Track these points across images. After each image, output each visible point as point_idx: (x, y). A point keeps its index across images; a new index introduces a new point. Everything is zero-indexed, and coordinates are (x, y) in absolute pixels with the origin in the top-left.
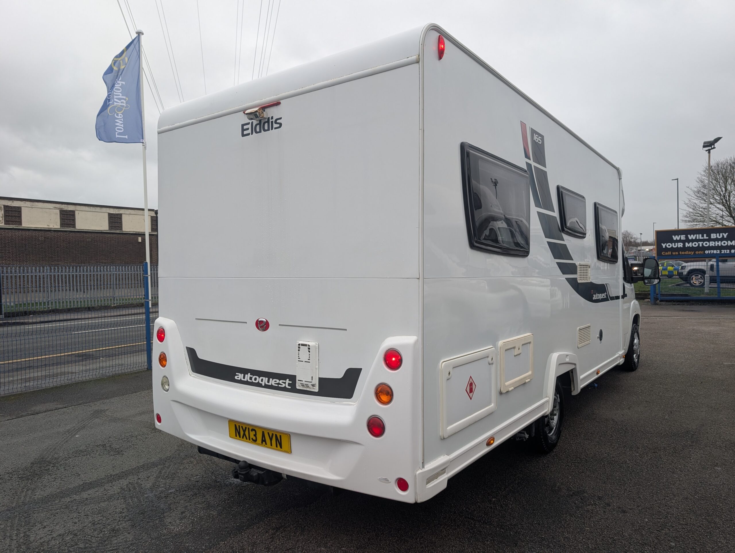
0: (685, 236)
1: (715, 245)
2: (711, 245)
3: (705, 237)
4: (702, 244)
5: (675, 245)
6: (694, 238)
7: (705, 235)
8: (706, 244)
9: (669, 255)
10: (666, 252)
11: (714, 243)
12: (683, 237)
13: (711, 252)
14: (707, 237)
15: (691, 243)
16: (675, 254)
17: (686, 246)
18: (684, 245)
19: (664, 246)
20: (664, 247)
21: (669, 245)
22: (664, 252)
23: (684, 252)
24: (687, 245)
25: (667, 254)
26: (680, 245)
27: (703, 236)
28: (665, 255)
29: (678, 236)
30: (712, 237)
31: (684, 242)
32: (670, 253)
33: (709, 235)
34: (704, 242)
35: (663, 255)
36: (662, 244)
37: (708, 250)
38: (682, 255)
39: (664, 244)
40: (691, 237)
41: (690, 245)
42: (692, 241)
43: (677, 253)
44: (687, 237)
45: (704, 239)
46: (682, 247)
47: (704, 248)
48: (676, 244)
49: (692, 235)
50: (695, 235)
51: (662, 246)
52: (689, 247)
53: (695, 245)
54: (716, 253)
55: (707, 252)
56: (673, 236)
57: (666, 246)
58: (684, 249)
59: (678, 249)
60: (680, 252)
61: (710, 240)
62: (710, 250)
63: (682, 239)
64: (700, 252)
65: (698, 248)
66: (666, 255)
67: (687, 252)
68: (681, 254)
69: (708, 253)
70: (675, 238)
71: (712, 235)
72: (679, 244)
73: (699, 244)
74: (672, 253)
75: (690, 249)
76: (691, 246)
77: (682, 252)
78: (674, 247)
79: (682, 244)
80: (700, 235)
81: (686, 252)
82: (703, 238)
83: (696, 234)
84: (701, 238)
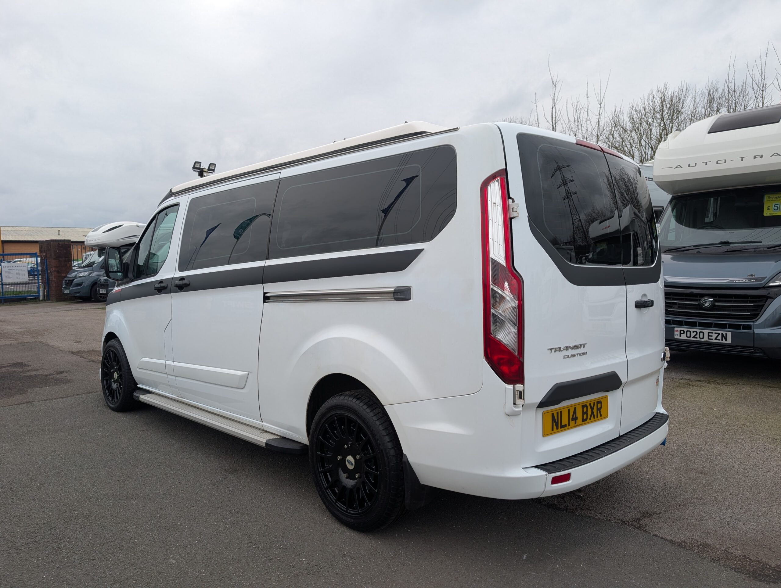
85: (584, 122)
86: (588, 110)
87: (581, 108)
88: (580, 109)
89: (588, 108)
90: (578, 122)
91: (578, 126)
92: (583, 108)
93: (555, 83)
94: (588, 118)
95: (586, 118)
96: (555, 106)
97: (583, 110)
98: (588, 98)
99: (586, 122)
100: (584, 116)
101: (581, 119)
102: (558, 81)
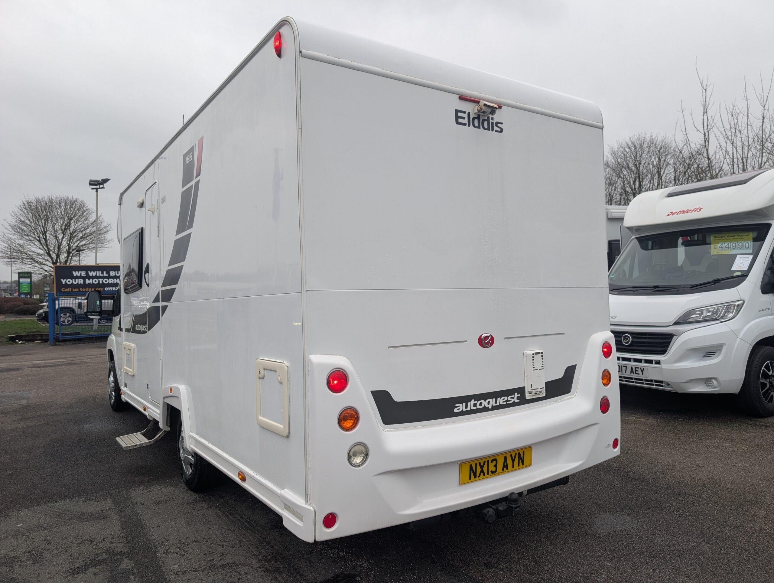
0: (85, 272)
1: (114, 282)
2: (110, 283)
3: (105, 275)
4: (102, 281)
5: (75, 281)
6: (94, 275)
7: (105, 272)
8: (106, 281)
9: (70, 292)
10: (65, 288)
11: (113, 280)
12: (83, 274)
13: (110, 289)
14: (106, 274)
15: (91, 280)
16: (75, 290)
17: (87, 283)
18: (85, 282)
19: (63, 281)
20: (64, 283)
21: (69, 281)
22: (64, 289)
23: (85, 289)
24: (87, 281)
25: (67, 290)
26: (81, 281)
27: (102, 273)
28: (65, 291)
29: (78, 272)
30: (111, 275)
31: (84, 278)
32: (70, 289)
33: (108, 273)
34: (104, 279)
35: (63, 292)
36: (62, 280)
37: (108, 287)
38: (83, 291)
39: (64, 280)
40: (91, 274)
41: (91, 281)
42: (93, 277)
43: (77, 290)
44: (87, 274)
45: (104, 276)
46: (82, 283)
47: (104, 285)
48: (77, 280)
49: (92, 272)
50: (95, 272)
51: (62, 282)
52: (89, 284)
53: (95, 281)
54: (115, 290)
55: (106, 289)
56: (74, 272)
57: (65, 282)
58: (85, 285)
59: (78, 286)
60: (81, 289)
61: (109, 277)
62: (110, 287)
63: (82, 275)
64: (100, 289)
65: (99, 285)
66: (67, 292)
67: (88, 288)
68: (81, 290)
69: (108, 290)
70: (75, 274)
71: (111, 272)
72: (79, 280)
73: (99, 281)
74: (72, 290)
75: (90, 285)
76: (91, 283)
77: (82, 288)
78: (74, 283)
79: (82, 280)
80: (100, 272)
81: (86, 289)
82: (102, 275)
83: (97, 271)
84: (101, 275)
85: (743, 128)
86: (748, 114)
87: (738, 111)
88: (737, 114)
89: (748, 112)
90: (735, 129)
91: (735, 132)
92: (740, 112)
93: (705, 87)
94: (749, 123)
95: (746, 123)
96: (706, 112)
97: (741, 115)
98: (747, 100)
99: (746, 128)
100: (743, 122)
101: (740, 125)
102: (708, 84)
